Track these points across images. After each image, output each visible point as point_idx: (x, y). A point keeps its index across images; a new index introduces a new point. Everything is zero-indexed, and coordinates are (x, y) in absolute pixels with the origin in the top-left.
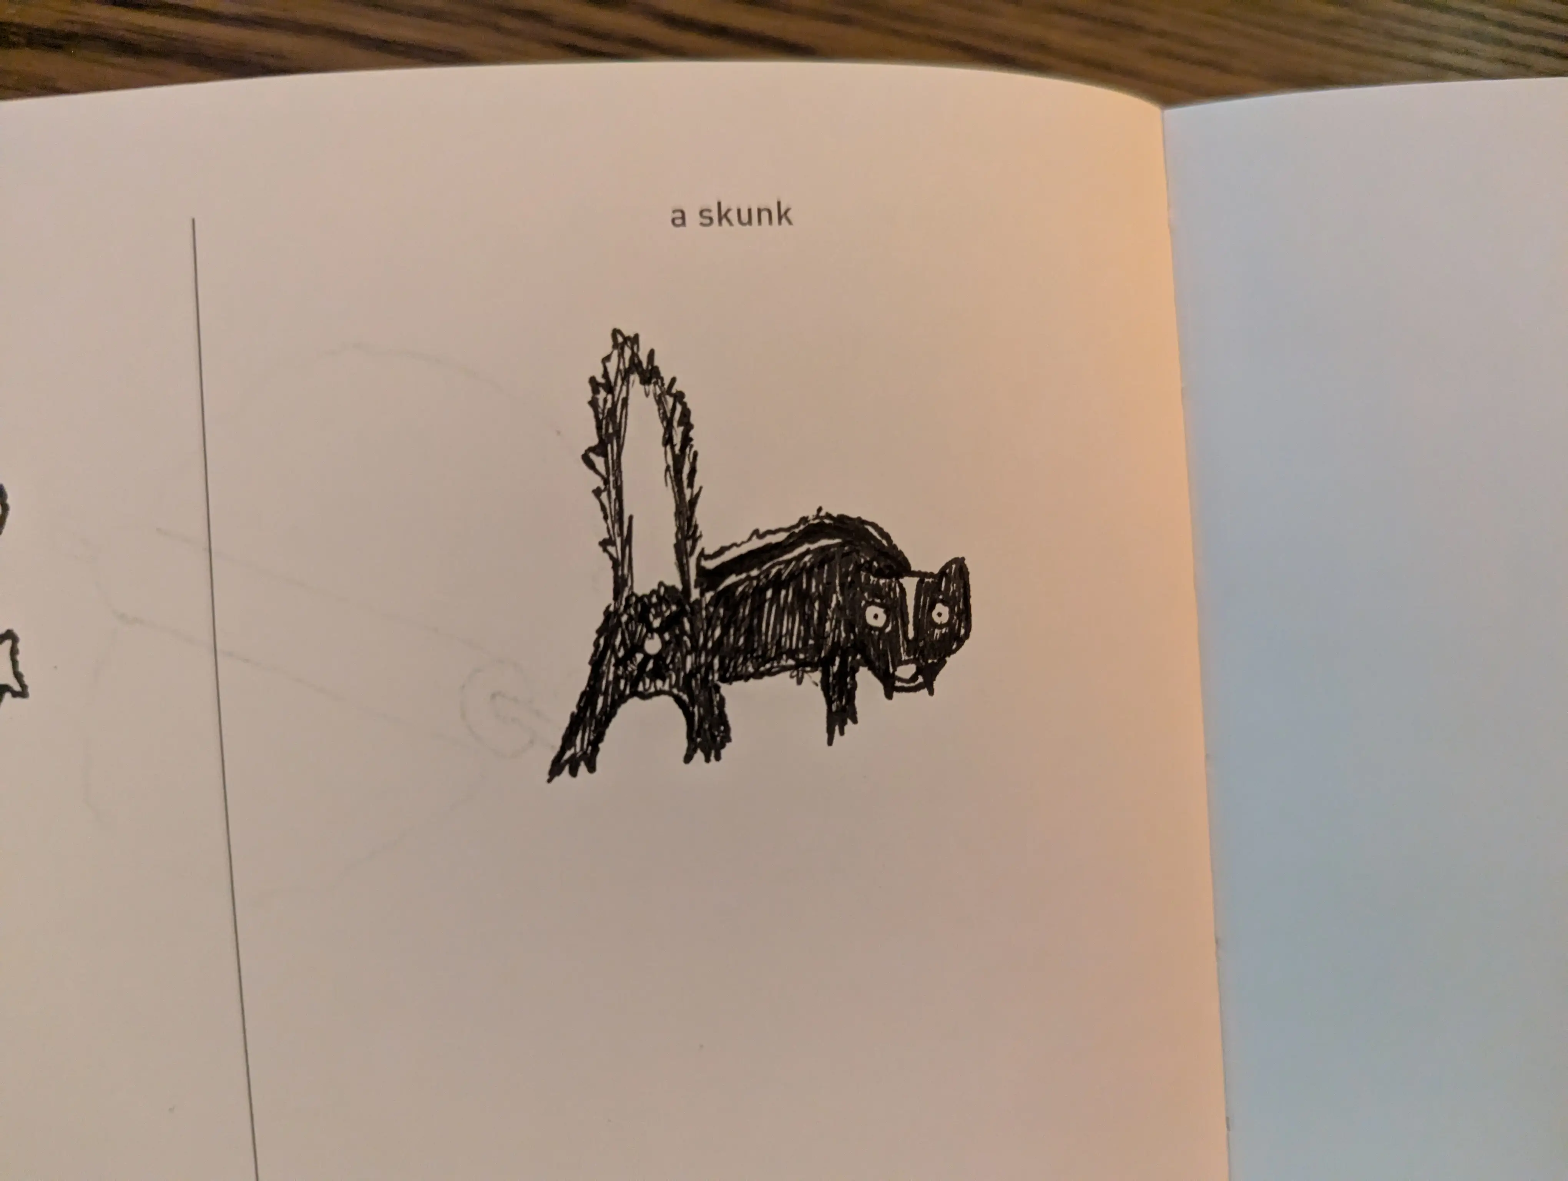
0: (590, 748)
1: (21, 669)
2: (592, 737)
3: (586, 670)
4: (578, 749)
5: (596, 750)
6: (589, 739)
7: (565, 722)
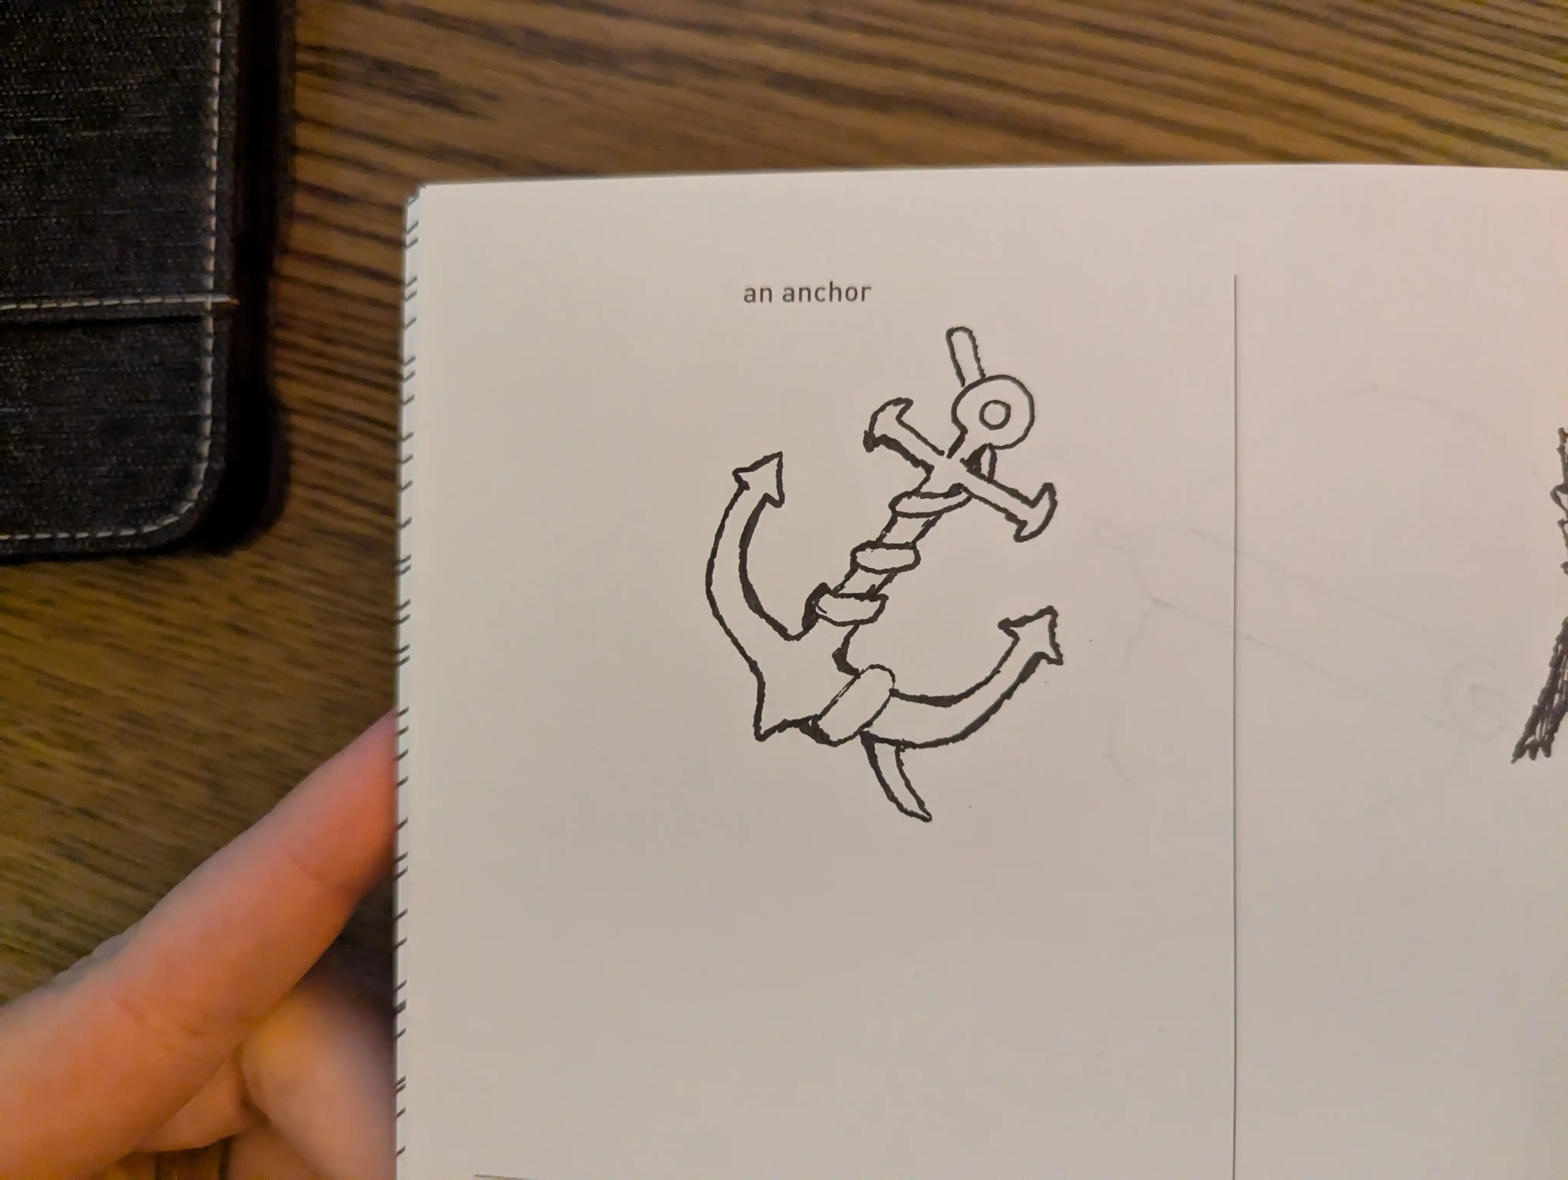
0: (1547, 736)
1: (1058, 640)
2: (1549, 728)
3: (1547, 671)
4: (1537, 737)
5: (1552, 739)
6: (1546, 729)
7: (1528, 713)
